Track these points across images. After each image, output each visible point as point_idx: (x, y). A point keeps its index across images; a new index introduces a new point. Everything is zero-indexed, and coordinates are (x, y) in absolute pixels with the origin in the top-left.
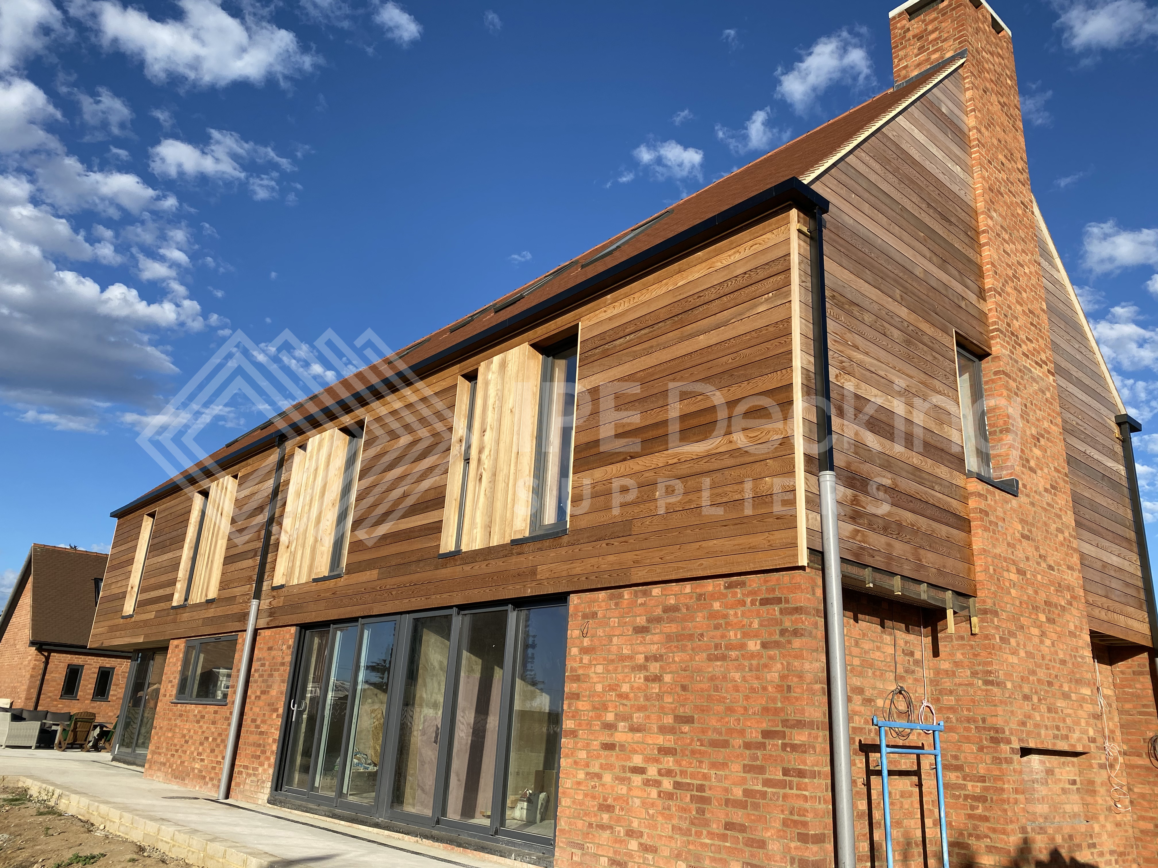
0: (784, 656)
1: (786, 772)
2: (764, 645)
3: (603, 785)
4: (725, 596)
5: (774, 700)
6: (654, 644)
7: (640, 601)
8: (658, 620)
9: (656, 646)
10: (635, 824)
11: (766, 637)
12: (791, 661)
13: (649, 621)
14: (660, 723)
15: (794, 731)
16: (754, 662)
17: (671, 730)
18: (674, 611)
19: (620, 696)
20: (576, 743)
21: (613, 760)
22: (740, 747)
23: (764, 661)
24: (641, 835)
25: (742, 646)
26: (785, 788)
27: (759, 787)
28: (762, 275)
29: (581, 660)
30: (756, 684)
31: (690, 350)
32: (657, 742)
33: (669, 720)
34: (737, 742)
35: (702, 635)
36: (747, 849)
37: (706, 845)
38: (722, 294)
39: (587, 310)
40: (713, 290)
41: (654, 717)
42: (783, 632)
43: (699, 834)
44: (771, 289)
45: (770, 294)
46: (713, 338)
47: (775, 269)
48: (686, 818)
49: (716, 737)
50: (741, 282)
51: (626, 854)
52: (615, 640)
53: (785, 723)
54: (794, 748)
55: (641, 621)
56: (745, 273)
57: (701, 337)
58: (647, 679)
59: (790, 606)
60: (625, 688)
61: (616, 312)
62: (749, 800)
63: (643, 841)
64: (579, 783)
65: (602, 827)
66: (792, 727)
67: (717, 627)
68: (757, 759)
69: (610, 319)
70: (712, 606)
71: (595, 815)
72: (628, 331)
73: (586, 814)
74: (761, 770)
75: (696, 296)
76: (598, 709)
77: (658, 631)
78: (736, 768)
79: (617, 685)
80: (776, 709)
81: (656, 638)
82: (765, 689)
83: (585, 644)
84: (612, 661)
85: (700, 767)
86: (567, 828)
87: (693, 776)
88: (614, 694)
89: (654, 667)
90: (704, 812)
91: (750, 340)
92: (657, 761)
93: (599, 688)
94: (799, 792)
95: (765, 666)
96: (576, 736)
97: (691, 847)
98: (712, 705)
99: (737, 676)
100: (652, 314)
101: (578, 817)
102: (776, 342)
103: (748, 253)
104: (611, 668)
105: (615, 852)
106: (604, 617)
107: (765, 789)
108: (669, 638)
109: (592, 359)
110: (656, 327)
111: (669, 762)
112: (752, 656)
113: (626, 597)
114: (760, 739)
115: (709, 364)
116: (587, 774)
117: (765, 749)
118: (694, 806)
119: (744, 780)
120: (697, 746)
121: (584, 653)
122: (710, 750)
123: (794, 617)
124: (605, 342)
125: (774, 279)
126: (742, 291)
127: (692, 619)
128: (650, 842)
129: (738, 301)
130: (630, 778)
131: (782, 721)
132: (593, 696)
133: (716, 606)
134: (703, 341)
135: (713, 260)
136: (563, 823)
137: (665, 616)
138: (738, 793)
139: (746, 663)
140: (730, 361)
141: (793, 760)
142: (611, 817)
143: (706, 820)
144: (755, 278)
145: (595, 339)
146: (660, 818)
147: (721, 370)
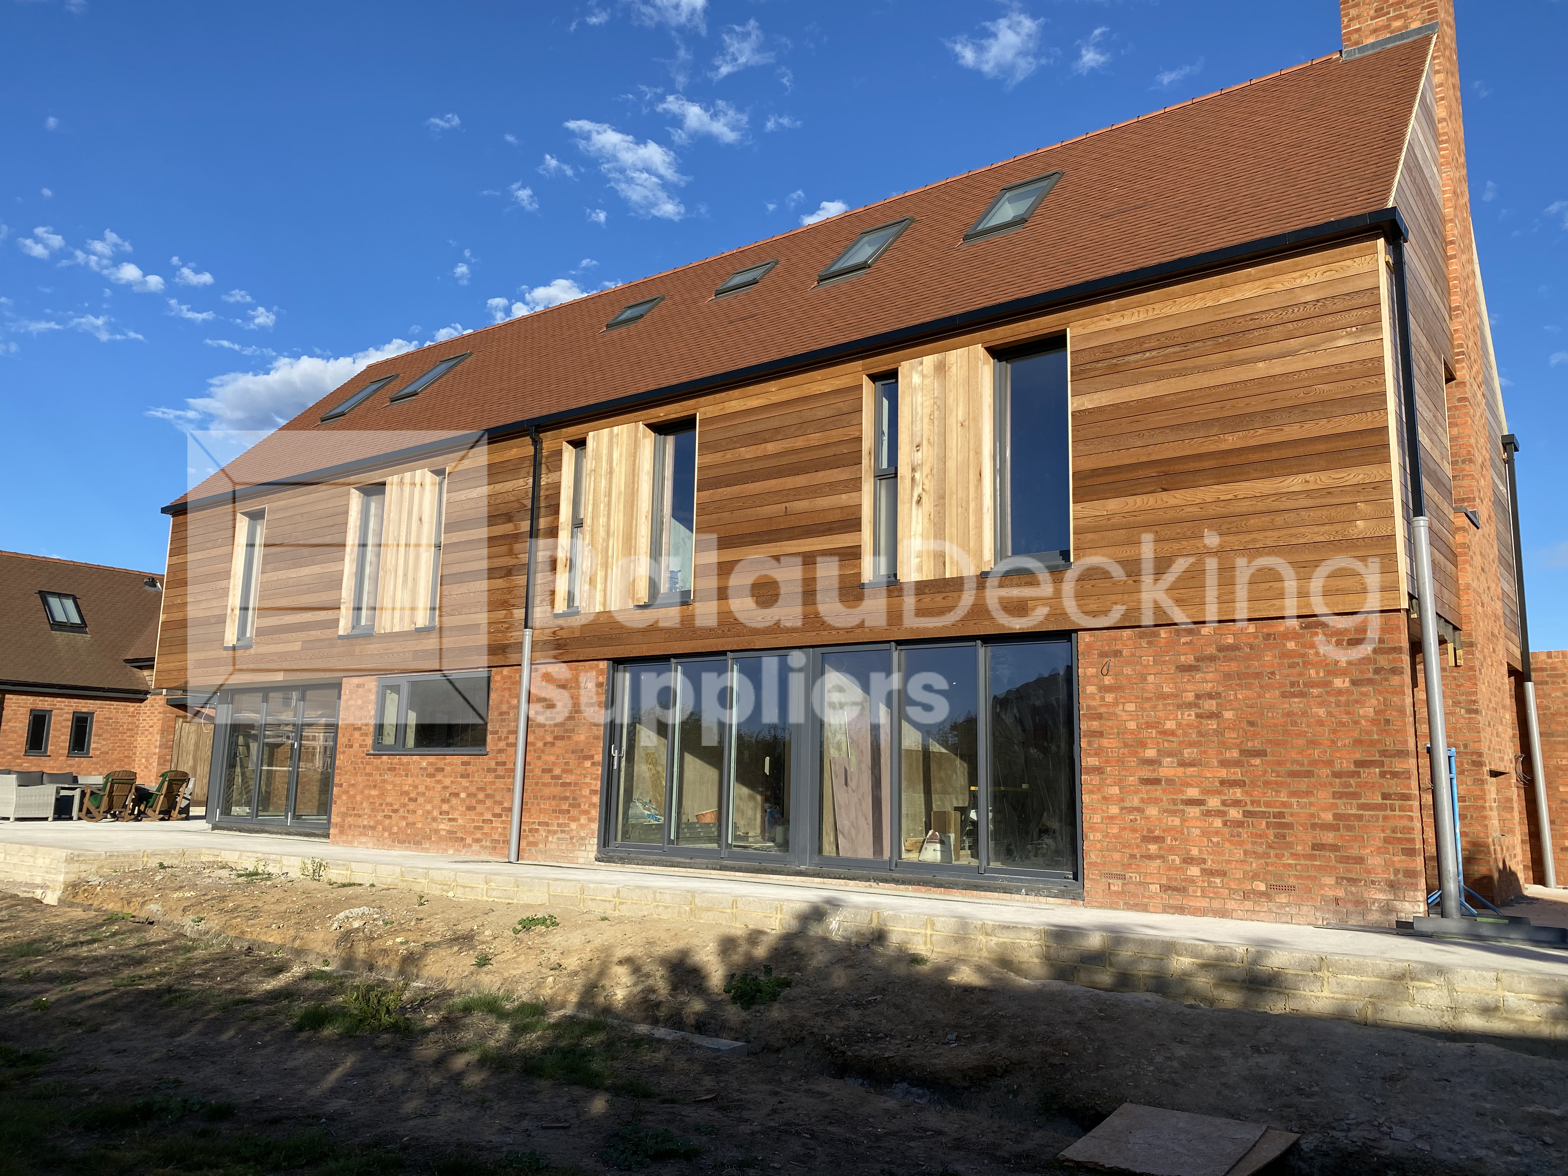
0: (1380, 693)
1: (1385, 796)
2: (1354, 683)
3: (1147, 818)
4: (1303, 636)
5: (1369, 733)
6: (1207, 682)
7: (1183, 640)
8: (1212, 658)
9: (1210, 685)
10: (1195, 852)
11: (1356, 675)
12: (1389, 696)
13: (1197, 659)
14: (1221, 757)
15: (1394, 760)
16: (1343, 699)
17: (1237, 763)
18: (1233, 650)
19: (1164, 733)
20: (1103, 780)
21: (1158, 794)
22: (1327, 776)
23: (1355, 697)
24: (1204, 861)
25: (1327, 684)
26: (1386, 810)
27: (1354, 811)
28: (1340, 306)
29: (1102, 699)
30: (1345, 718)
31: (1243, 377)
32: (1219, 775)
33: (1235, 754)
34: (1325, 771)
35: (1273, 673)
36: (1341, 865)
37: (1290, 865)
38: (1285, 319)
39: (1078, 315)
40: (1272, 314)
41: (1212, 752)
42: (1377, 671)
43: (1279, 856)
44: (1354, 323)
45: (1354, 329)
46: (1278, 367)
47: (1357, 301)
48: (1262, 843)
49: (1296, 768)
50: (1311, 310)
51: (1185, 880)
52: (1151, 678)
53: (1384, 753)
54: (1395, 775)
55: (1188, 659)
56: (1318, 301)
57: (1260, 365)
58: (1198, 716)
59: (1385, 646)
60: (1170, 725)
61: (1125, 322)
62: (1341, 823)
63: (1206, 867)
64: (1112, 818)
65: (1150, 857)
66: (1394, 756)
67: (1292, 666)
68: (1350, 786)
69: (1117, 329)
70: (1285, 645)
71: (1138, 847)
72: (1146, 346)
73: (1124, 847)
74: (1355, 795)
75: (1248, 318)
76: (1131, 746)
77: (1211, 669)
78: (1324, 796)
79: (1159, 723)
80: (1372, 741)
81: (1210, 676)
82: (1356, 723)
83: (1107, 682)
84: (1150, 699)
85: (1276, 796)
86: (1099, 861)
87: (1267, 804)
88: (1154, 731)
89: (1210, 705)
90: (1284, 837)
91: (1327, 375)
92: (1219, 793)
93: (1132, 725)
94: (1402, 813)
95: (1357, 702)
96: (1102, 773)
97: (1270, 868)
98: (1289, 739)
99: (1322, 712)
100: (1184, 331)
101: (1115, 849)
102: (1363, 381)
103: (1319, 278)
104: (1147, 705)
105: (1169, 879)
106: (1133, 655)
107: (1361, 812)
108: (1228, 676)
109: (1093, 374)
110: (1191, 346)
111: (1238, 793)
112: (1340, 692)
113: (1163, 635)
114: (1352, 767)
115: (1272, 396)
116: (1122, 809)
117: (1359, 777)
118: (1271, 832)
119: (1334, 806)
120: (1272, 777)
121: (1106, 691)
122: (1289, 780)
123: (1391, 657)
124: (1109, 355)
125: (1359, 312)
126: (1315, 321)
127: (1259, 657)
128: (1215, 867)
129: (1310, 330)
130: (1183, 811)
131: (1379, 752)
132: (1123, 734)
133: (1291, 645)
134: (1262, 369)
135: (1271, 280)
136: (1093, 857)
137: (1221, 655)
138: (1328, 817)
139: (1332, 699)
140: (1302, 395)
141: (1395, 786)
142: (1160, 848)
143: (1289, 843)
144: (1331, 308)
145: (1096, 350)
146: (1227, 845)
147: (1289, 404)
